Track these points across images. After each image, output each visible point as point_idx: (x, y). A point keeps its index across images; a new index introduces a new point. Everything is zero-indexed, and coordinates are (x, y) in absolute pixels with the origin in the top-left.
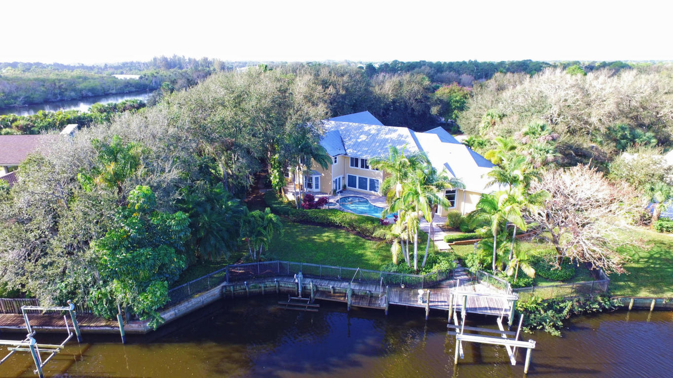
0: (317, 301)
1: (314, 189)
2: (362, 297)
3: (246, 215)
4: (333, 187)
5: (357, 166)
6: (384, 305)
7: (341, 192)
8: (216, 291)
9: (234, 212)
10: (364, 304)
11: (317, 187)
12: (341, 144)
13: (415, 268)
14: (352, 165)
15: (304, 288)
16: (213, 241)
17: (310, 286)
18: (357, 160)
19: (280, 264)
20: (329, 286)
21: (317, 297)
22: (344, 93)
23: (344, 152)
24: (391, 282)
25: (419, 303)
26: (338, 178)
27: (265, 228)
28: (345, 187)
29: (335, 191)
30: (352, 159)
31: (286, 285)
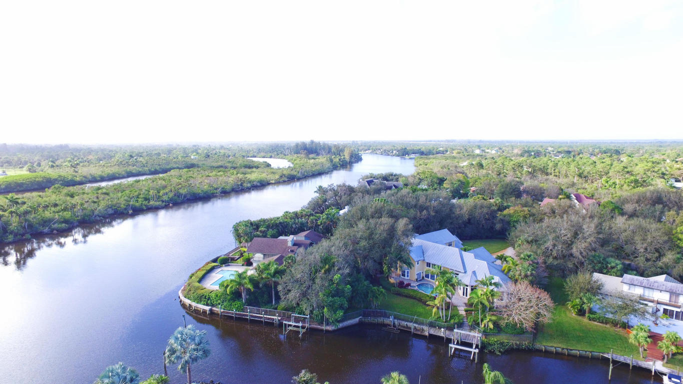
0: (399, 329)
1: (406, 278)
2: (419, 330)
3: (371, 288)
4: (416, 277)
5: (430, 267)
6: (427, 334)
7: (420, 280)
8: (356, 320)
9: (367, 287)
10: (419, 333)
11: (408, 276)
12: (422, 254)
13: (444, 320)
14: (427, 266)
15: (394, 323)
16: (358, 298)
17: (396, 322)
18: (430, 264)
19: (385, 312)
20: (404, 323)
21: (399, 328)
22: (434, 214)
23: (422, 258)
24: (432, 325)
25: (442, 335)
26: (419, 272)
27: (379, 295)
28: (423, 277)
29: (417, 280)
30: (427, 263)
31: (387, 321)
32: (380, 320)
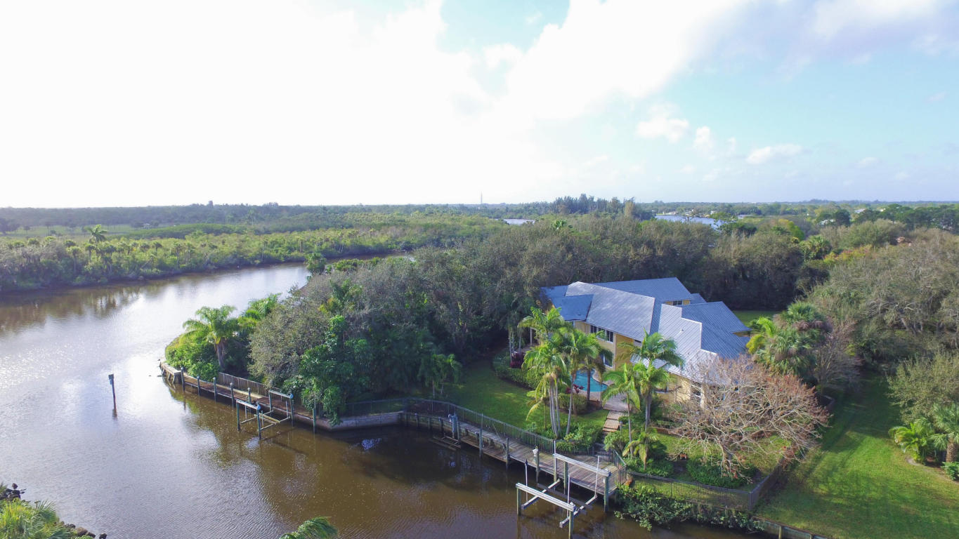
0: (461, 443)
12: (585, 310)
14: (592, 332)
17: (464, 428)
18: (596, 328)
20: (476, 432)
21: (463, 440)
23: (582, 317)
30: (592, 326)
31: (448, 425)
32: (436, 421)
